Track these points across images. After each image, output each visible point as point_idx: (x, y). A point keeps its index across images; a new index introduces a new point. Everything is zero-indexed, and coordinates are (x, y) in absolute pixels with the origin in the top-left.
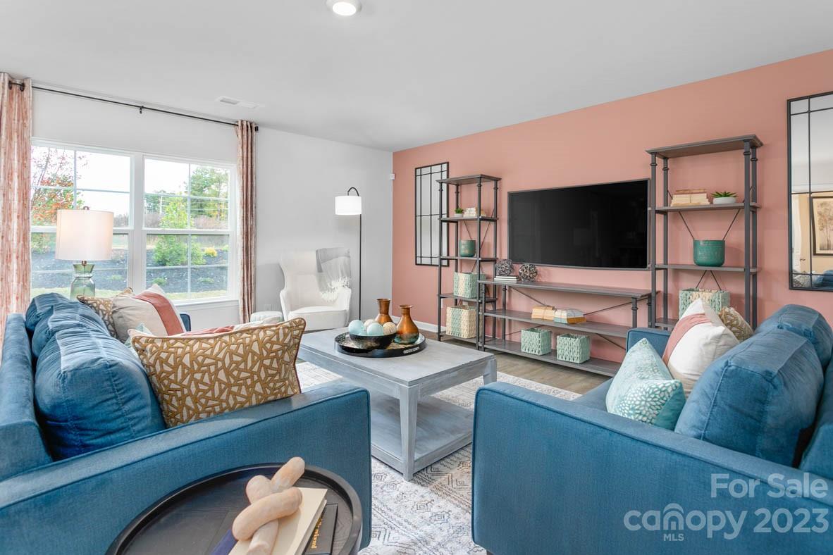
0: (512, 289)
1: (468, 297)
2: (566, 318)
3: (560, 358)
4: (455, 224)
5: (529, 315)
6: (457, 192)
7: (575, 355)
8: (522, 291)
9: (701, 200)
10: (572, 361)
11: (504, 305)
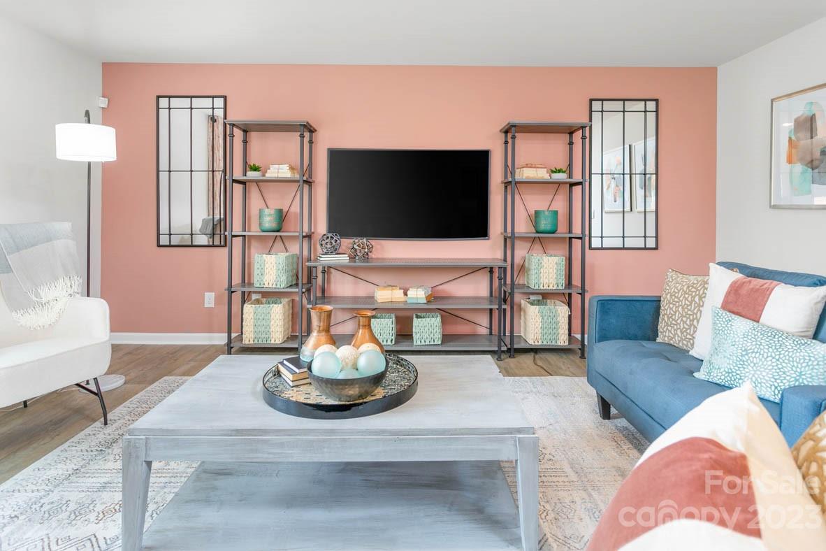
0: (332, 270)
1: (283, 286)
2: (424, 296)
3: (419, 343)
4: (241, 186)
5: (371, 298)
6: (245, 141)
7: (436, 336)
8: (346, 271)
9: (542, 174)
10: (433, 343)
11: (323, 291)
